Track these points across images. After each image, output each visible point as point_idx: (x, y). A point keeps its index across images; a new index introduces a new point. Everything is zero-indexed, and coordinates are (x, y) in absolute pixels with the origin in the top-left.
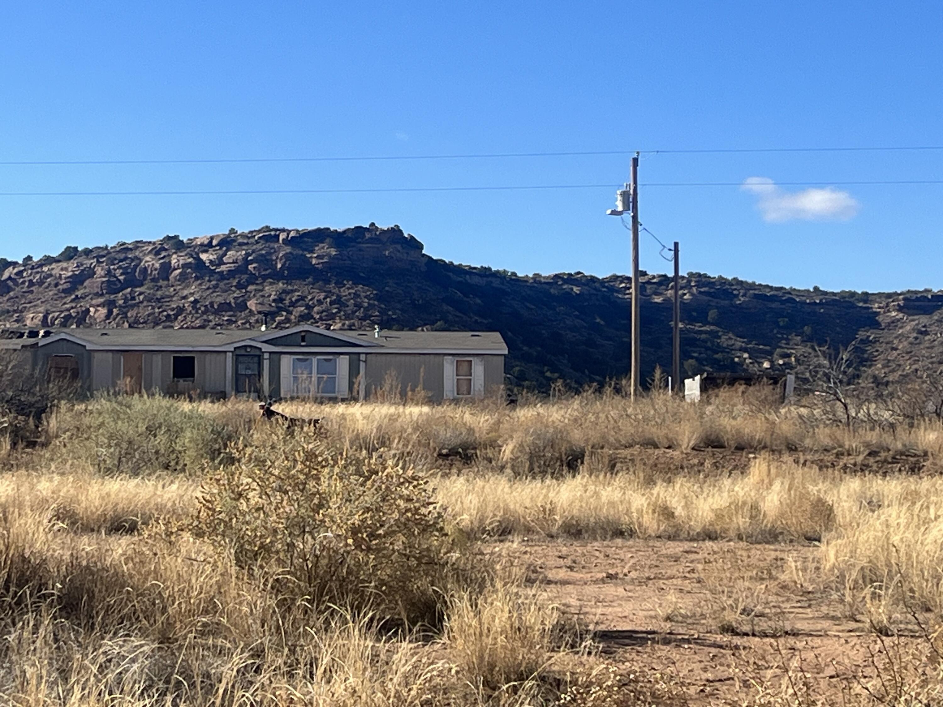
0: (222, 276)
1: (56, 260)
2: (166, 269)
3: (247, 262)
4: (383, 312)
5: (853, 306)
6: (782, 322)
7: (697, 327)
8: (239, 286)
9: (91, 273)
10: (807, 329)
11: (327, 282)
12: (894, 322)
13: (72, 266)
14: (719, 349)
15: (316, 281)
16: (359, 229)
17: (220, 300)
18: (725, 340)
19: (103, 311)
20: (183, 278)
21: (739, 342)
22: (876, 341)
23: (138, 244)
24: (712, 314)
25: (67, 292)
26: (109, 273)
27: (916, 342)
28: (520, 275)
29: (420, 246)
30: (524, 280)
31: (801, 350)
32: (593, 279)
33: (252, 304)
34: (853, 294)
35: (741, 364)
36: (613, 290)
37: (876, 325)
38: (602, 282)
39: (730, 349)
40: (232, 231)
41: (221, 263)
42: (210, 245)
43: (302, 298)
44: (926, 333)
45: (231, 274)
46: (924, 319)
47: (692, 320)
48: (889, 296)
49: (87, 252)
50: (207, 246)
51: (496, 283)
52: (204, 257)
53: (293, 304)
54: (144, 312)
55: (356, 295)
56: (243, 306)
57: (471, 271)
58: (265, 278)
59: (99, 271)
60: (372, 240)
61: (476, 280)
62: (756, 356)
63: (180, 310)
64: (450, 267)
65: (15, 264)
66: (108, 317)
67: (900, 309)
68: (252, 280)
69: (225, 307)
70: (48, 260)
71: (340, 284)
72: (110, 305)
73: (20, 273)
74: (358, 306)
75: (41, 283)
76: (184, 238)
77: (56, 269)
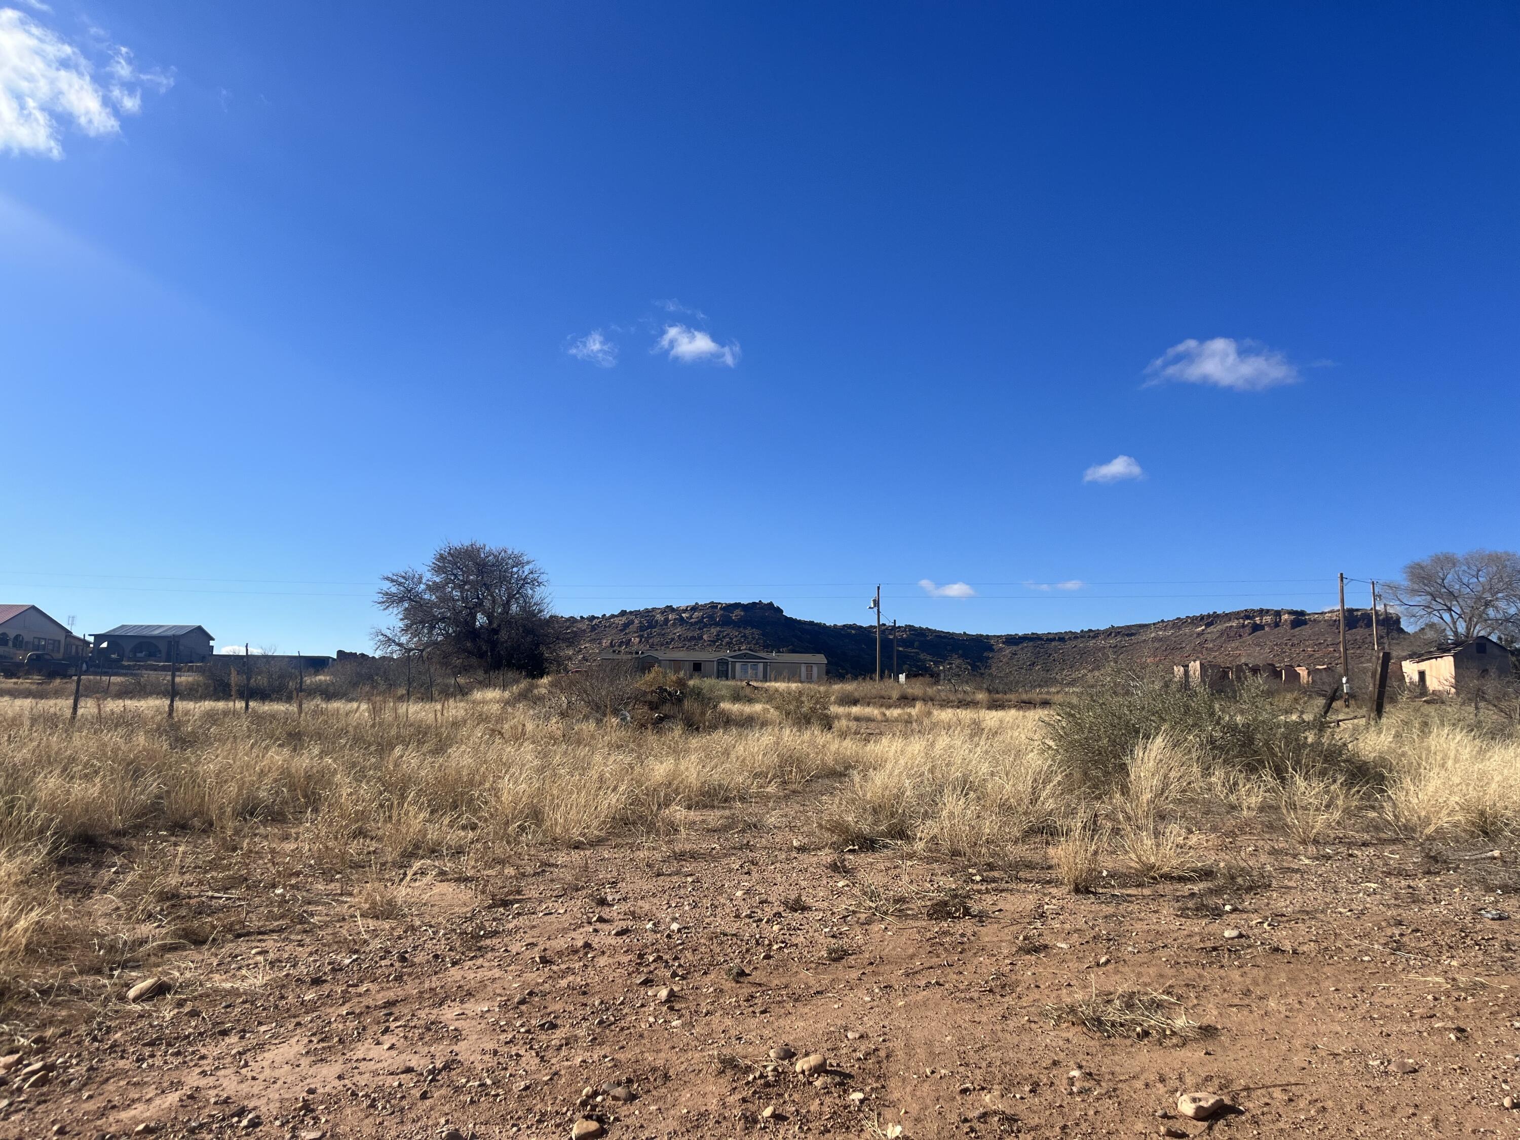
0: (692, 624)
1: (617, 616)
2: (667, 620)
3: (703, 618)
4: (765, 641)
5: (981, 641)
6: (949, 648)
7: (909, 650)
8: (699, 629)
9: (632, 622)
10: (960, 652)
11: (739, 627)
12: (1001, 649)
13: (624, 619)
14: (920, 660)
15: (734, 626)
16: (754, 603)
17: (691, 635)
18: (922, 656)
19: (637, 640)
20: (674, 625)
21: (929, 658)
22: (992, 657)
23: (654, 609)
24: (916, 644)
25: (621, 631)
26: (640, 622)
27: (1011, 658)
28: (828, 624)
29: (782, 611)
30: (829, 627)
31: (958, 661)
32: (861, 627)
33: (705, 637)
34: (981, 636)
35: (930, 667)
36: (870, 632)
37: (992, 650)
38: (865, 628)
39: (924, 661)
40: (697, 604)
41: (691, 618)
42: (686, 610)
43: (728, 634)
44: (1016, 654)
45: (696, 623)
46: (1015, 648)
47: (907, 647)
48: (998, 637)
49: (631, 613)
50: (685, 611)
51: (816, 628)
52: (683, 615)
53: (724, 637)
54: (656, 640)
55: (753, 633)
56: (701, 638)
57: (805, 623)
58: (711, 625)
59: (636, 621)
60: (760, 608)
61: (807, 627)
62: (937, 663)
63: (673, 639)
64: (795, 621)
65: (598, 618)
66: (640, 642)
67: (1003, 643)
68: (705, 626)
69: (693, 638)
70: (613, 616)
71: (745, 628)
72: (641, 637)
73: (600, 622)
74: (753, 638)
75: (610, 626)
76: (675, 607)
77: (617, 620)
